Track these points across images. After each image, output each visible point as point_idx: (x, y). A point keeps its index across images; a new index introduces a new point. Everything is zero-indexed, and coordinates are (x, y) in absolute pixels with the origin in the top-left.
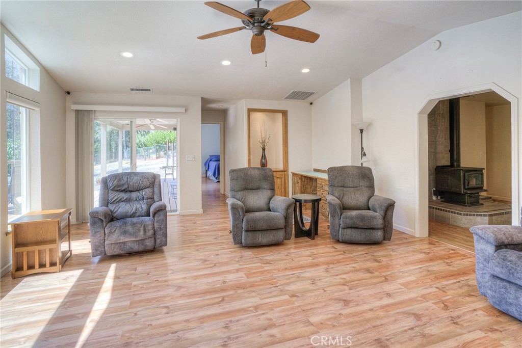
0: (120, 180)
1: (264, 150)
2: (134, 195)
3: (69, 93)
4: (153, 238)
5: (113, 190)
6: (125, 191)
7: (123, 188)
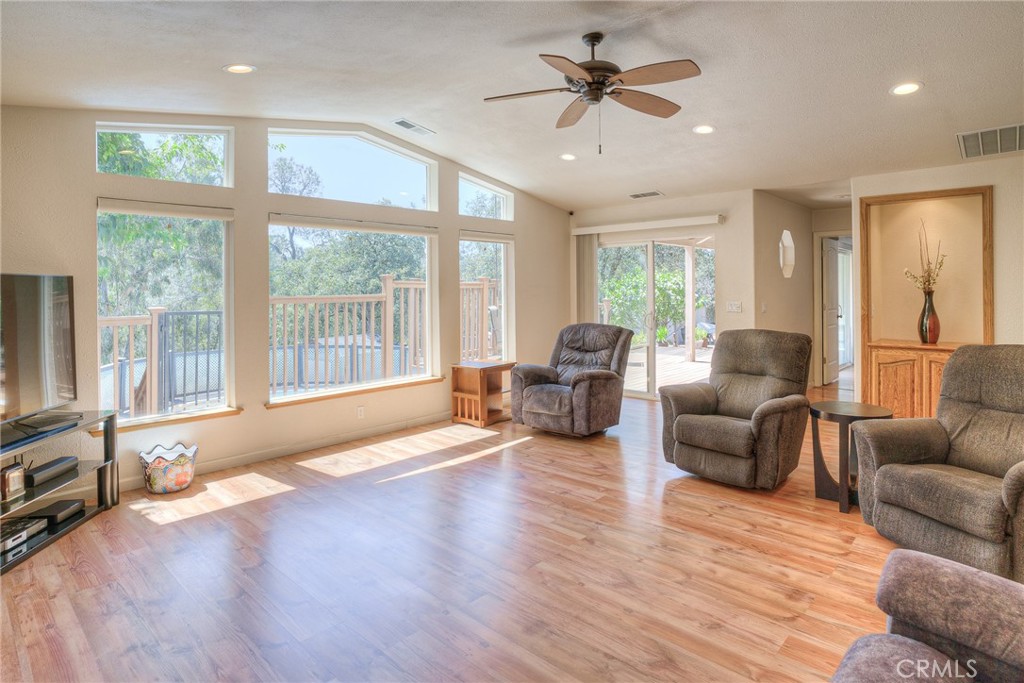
0: (576, 333)
1: (929, 294)
2: (588, 357)
3: (571, 214)
4: (570, 418)
5: (567, 346)
6: (578, 349)
7: (578, 345)
